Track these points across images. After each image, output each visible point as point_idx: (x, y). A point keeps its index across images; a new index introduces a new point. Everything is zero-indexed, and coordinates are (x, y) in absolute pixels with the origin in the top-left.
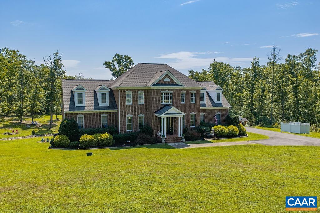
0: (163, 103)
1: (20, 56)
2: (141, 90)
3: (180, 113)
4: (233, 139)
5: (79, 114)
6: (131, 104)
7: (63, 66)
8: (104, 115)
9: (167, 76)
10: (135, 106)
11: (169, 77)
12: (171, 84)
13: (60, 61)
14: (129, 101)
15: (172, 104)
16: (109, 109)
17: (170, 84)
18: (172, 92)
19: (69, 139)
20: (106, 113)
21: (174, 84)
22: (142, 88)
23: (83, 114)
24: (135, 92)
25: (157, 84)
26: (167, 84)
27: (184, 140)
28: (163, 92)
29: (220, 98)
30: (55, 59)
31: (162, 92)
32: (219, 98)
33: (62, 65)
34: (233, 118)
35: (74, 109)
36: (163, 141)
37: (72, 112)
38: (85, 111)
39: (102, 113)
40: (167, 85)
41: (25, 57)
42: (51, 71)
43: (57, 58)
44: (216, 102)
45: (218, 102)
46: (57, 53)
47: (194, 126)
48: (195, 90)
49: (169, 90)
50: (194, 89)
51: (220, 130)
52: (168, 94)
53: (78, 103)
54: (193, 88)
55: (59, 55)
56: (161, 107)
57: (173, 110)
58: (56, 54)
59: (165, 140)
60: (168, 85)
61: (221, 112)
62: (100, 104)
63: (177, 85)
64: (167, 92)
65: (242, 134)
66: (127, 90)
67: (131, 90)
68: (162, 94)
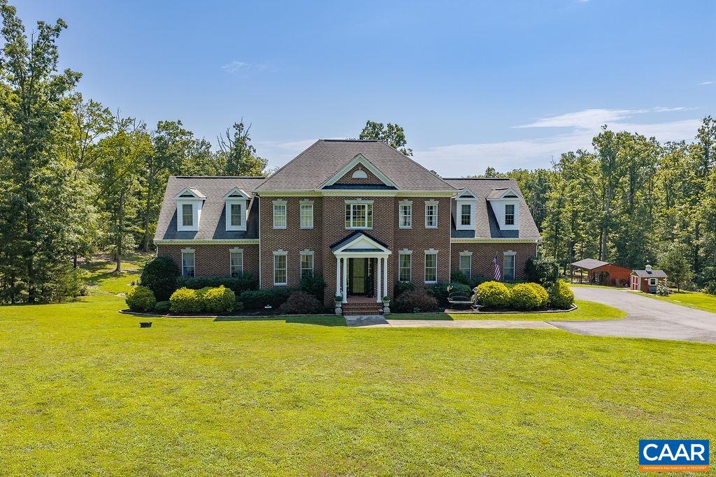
0: (352, 227)
1: (183, 133)
2: (306, 198)
3: (380, 250)
4: (522, 314)
5: (184, 247)
6: (285, 227)
7: (254, 151)
8: (236, 250)
9: (360, 167)
10: (294, 233)
11: (364, 169)
12: (369, 185)
13: (247, 141)
14: (280, 221)
15: (371, 228)
16: (244, 238)
17: (366, 185)
18: (371, 202)
19: (155, 295)
20: (240, 246)
21: (376, 185)
22: (306, 193)
23: (192, 246)
24: (293, 203)
25: (337, 186)
26: (359, 185)
27: (387, 310)
28: (352, 203)
29: (515, 218)
30: (237, 137)
31: (347, 202)
32: (513, 217)
33: (252, 150)
34: (541, 267)
35: (173, 237)
36: (338, 311)
37: (168, 242)
38: (196, 240)
39: (233, 246)
40: (358, 187)
41: (191, 133)
42: (229, 161)
43: (242, 135)
44: (503, 226)
45: (510, 227)
46: (241, 124)
47: (435, 280)
48: (436, 199)
49: (363, 198)
50: (434, 196)
51: (488, 292)
52: (364, 207)
53: (184, 224)
54: (429, 194)
55: (245, 128)
56: (346, 235)
57: (361, 242)
58: (239, 127)
59: (341, 308)
60: (362, 187)
61: (517, 250)
62: (229, 227)
63: (383, 186)
64: (360, 202)
65: (560, 304)
66: (276, 198)
67: (284, 198)
68: (348, 207)
